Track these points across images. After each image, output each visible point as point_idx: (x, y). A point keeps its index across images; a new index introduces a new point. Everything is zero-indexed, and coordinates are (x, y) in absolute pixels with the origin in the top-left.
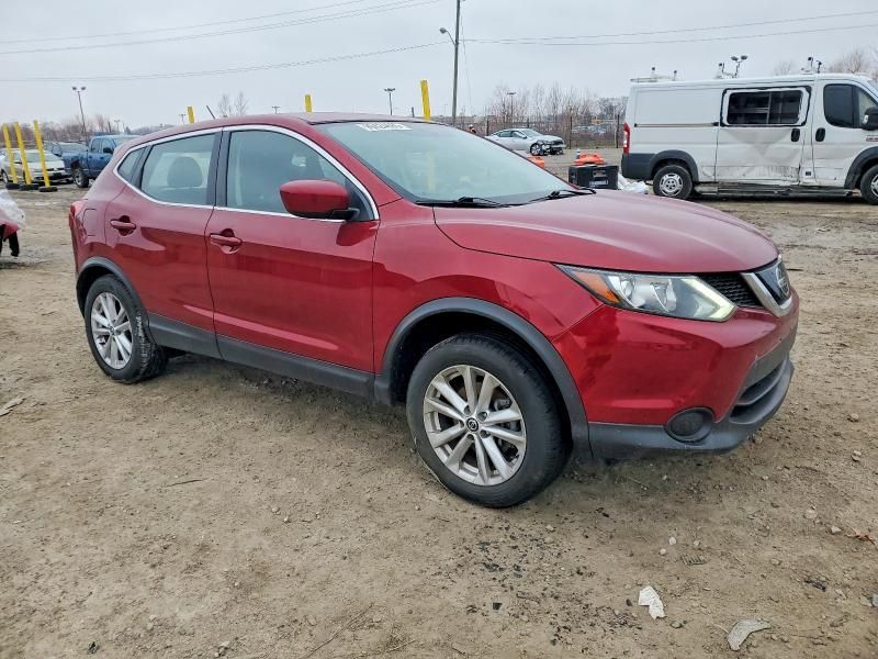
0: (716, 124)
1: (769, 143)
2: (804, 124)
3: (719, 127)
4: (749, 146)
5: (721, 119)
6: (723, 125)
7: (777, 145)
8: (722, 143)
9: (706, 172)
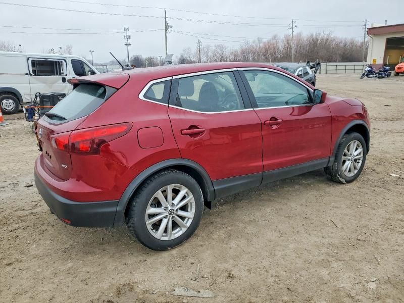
0: (27, 74)
1: (53, 83)
2: (66, 75)
3: (29, 76)
4: (44, 85)
5: (30, 72)
6: (31, 75)
7: (57, 84)
8: (32, 84)
9: (26, 97)
